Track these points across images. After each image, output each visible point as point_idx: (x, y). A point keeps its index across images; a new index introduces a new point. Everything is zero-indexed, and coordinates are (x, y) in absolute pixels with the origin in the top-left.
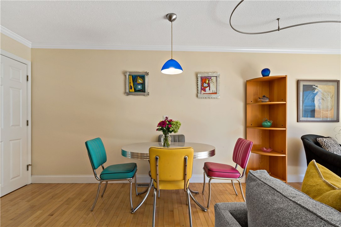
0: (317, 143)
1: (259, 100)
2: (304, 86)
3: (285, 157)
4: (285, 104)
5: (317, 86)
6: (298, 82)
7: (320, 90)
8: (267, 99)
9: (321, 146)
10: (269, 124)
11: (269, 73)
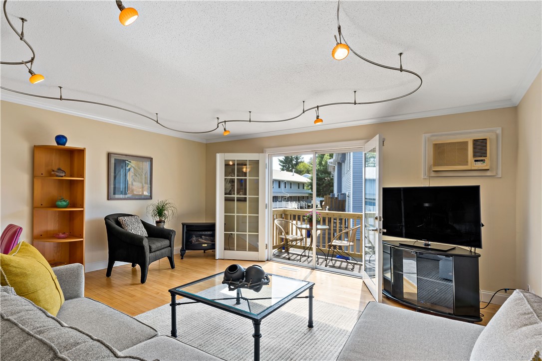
0: (119, 223)
1: (53, 173)
2: (115, 160)
3: (83, 241)
4: (83, 180)
5: (130, 162)
6: (109, 155)
7: (133, 166)
8: (62, 173)
9: (122, 227)
10: (64, 203)
11: (65, 140)
